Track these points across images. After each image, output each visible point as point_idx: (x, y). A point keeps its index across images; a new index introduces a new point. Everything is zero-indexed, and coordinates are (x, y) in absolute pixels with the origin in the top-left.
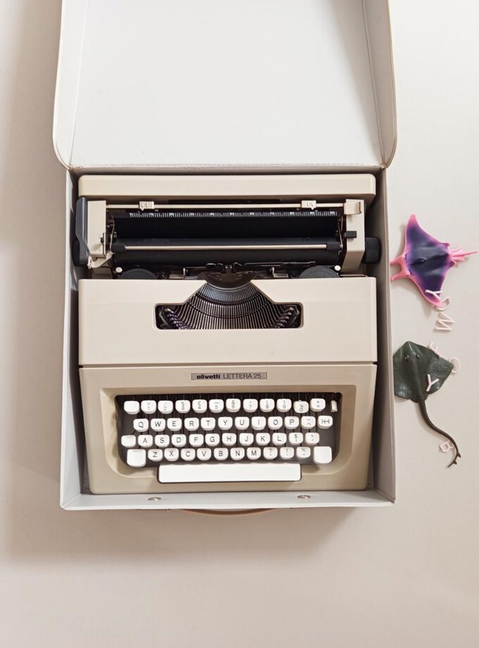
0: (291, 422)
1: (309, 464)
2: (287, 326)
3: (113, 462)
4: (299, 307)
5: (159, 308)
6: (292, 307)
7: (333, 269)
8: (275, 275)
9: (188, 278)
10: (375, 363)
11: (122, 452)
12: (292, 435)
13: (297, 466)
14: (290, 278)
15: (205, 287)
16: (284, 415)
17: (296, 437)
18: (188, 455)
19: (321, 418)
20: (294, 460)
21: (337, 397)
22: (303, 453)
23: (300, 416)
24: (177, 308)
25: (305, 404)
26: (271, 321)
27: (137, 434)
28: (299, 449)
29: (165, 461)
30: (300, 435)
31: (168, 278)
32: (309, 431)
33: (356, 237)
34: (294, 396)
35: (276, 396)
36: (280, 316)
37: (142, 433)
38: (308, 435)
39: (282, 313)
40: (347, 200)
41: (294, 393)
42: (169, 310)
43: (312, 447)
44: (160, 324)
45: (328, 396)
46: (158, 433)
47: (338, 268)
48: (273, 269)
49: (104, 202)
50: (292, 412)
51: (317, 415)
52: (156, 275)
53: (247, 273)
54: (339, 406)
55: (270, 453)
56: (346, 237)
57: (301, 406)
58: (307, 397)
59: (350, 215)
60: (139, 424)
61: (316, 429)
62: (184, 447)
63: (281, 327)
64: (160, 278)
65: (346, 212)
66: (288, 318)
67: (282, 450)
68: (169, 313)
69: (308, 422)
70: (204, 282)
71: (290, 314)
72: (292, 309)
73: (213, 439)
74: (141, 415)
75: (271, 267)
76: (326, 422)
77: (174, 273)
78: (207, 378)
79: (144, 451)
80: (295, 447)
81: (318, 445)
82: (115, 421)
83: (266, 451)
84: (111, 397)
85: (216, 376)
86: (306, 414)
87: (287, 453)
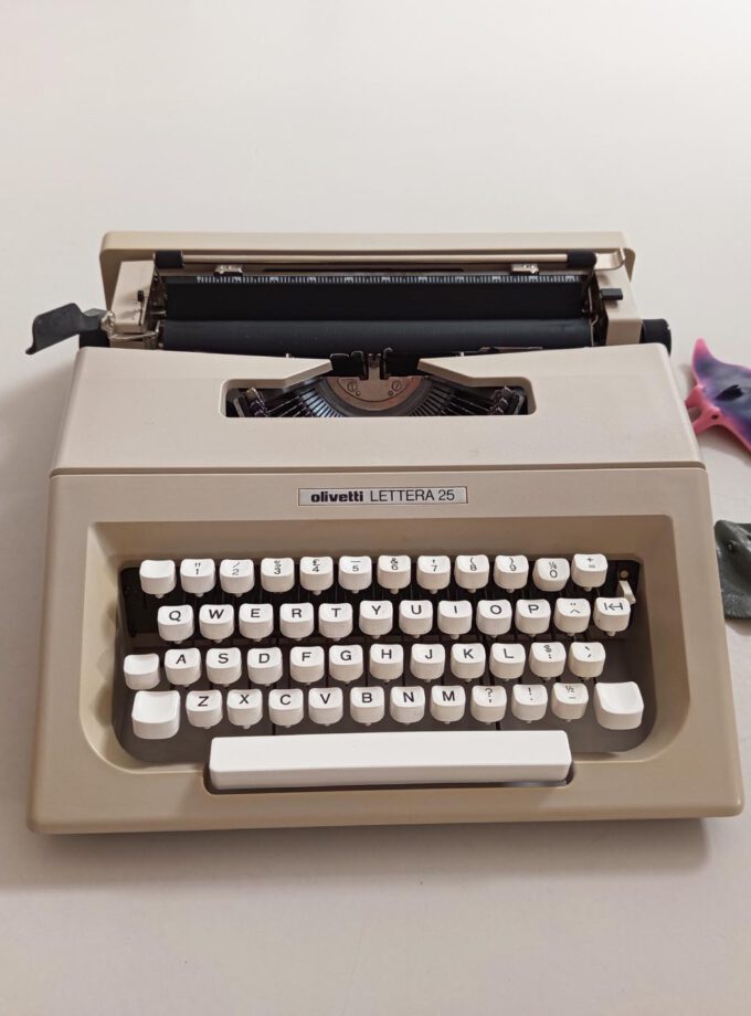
0: (533, 610)
17: (548, 650)
19: (602, 600)
22: (571, 694)
23: (552, 597)
25: (562, 563)
28: (559, 690)
43: (589, 682)
55: (489, 700)
57: (551, 567)
67: (518, 691)
69: (575, 608)
70: (326, 361)
78: (333, 499)
79: (176, 695)
80: (548, 683)
83: (480, 695)
85: (356, 496)
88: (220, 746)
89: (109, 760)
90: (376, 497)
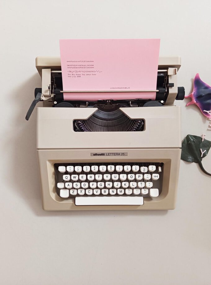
0: (139, 177)
1: (147, 197)
2: (137, 130)
3: (53, 195)
4: (143, 121)
5: (75, 121)
6: (140, 121)
7: (160, 102)
8: (131, 106)
9: (89, 107)
10: (180, 148)
11: (57, 191)
12: (139, 183)
13: (142, 198)
14: (138, 107)
15: (97, 111)
16: (135, 173)
17: (141, 184)
18: (89, 192)
19: (154, 175)
20: (140, 195)
21: (162, 165)
22: (145, 192)
23: (143, 174)
24: (84, 121)
25: (146, 168)
26: (129, 128)
27: (64, 182)
28: (143, 190)
29: (78, 195)
30: (143, 183)
31: (79, 107)
32: (148, 181)
33: (173, 86)
34: (141, 164)
35: (132, 164)
36: (133, 125)
37: (67, 182)
38: (147, 183)
39: (135, 124)
40: (169, 68)
41: (140, 163)
42: (80, 122)
43: (149, 189)
44: (75, 129)
45: (157, 165)
46: (74, 182)
47: (162, 102)
48: (130, 102)
49: (50, 69)
50: (139, 172)
51: (151, 173)
52: (73, 105)
53: (117, 104)
54: (162, 169)
55: (128, 192)
56: (169, 86)
57: (144, 169)
58: (147, 164)
59: (171, 76)
60: (66, 177)
61: (151, 180)
62: (87, 189)
63: (134, 131)
64: (75, 107)
65: (169, 74)
66: (138, 126)
67: (135, 190)
68: (80, 123)
69: (148, 177)
70: (97, 109)
71: (139, 124)
72: (140, 122)
73: (101, 185)
74: (66, 173)
75: (129, 102)
76: (156, 177)
77: (82, 105)
78: (98, 155)
79: (68, 190)
80: (141, 189)
81: (152, 188)
82: (54, 176)
83: (127, 190)
84: (52, 164)
85: (103, 154)
86: (146, 173)
87: (137, 192)
88: (77, 198)
89: (57, 200)
90: (107, 154)
